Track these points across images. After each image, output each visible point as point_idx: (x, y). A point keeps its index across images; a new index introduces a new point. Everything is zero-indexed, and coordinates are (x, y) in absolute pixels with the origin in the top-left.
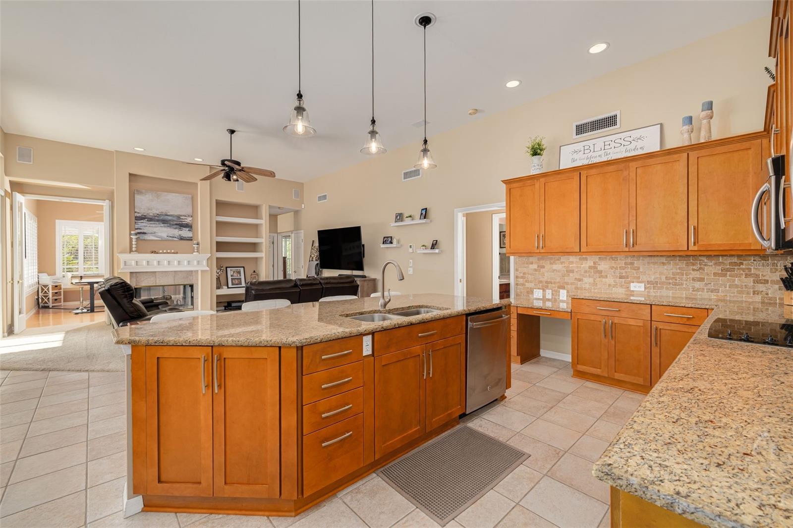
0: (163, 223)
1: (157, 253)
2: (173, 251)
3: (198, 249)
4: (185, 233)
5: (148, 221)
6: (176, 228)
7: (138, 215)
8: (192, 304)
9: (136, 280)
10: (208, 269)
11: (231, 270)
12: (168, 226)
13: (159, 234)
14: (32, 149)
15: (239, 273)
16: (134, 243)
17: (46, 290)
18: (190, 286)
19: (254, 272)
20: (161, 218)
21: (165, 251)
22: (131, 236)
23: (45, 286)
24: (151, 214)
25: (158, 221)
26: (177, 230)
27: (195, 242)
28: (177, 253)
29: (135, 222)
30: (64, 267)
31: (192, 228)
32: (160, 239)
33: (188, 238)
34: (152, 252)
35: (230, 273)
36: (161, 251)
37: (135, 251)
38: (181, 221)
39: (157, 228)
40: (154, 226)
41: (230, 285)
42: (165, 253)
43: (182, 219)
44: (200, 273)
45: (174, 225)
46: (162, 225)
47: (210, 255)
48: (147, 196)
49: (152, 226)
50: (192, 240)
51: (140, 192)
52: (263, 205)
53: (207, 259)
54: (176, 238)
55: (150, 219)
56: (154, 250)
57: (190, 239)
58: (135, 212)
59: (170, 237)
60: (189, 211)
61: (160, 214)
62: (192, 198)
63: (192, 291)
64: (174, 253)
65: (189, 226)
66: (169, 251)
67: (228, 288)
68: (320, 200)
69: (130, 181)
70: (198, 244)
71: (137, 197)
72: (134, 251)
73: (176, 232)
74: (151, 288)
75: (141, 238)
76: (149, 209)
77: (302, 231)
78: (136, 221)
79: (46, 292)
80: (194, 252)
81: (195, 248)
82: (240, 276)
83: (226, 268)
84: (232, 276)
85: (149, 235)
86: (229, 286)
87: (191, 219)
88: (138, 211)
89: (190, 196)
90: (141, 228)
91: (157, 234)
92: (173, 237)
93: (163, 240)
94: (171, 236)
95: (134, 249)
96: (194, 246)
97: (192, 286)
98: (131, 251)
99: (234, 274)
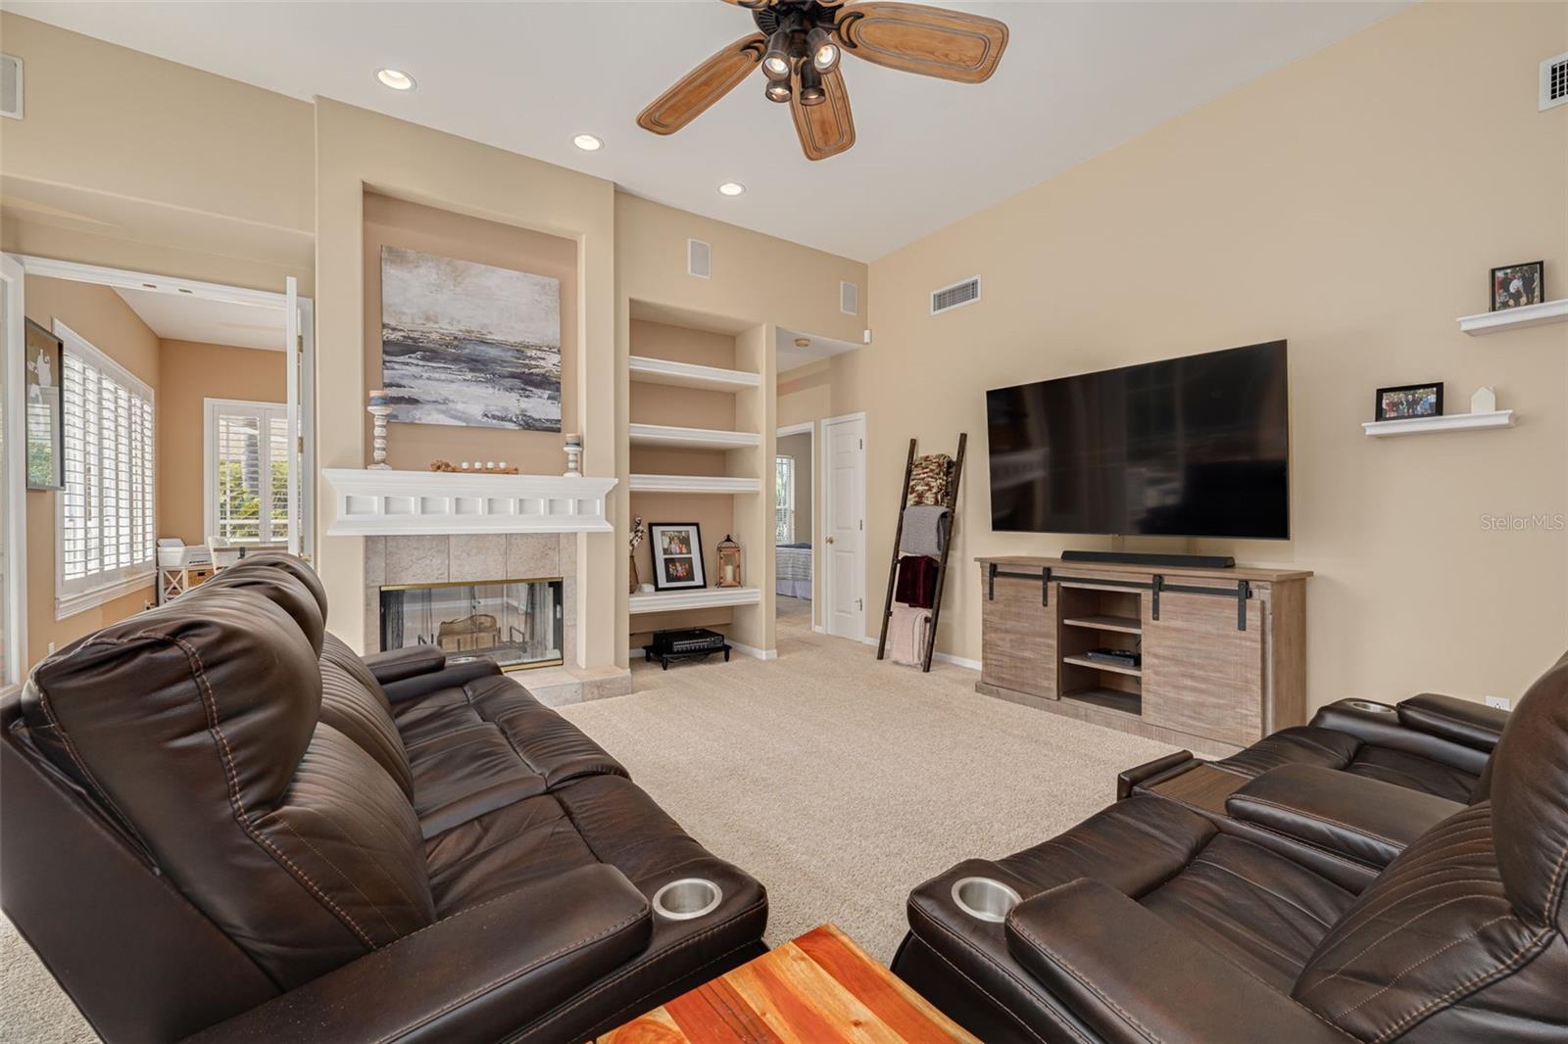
0: (472, 370)
1: (454, 471)
2: (502, 465)
3: (579, 459)
4: (539, 406)
5: (423, 359)
6: (511, 389)
7: (394, 336)
8: (559, 644)
9: (386, 564)
10: (609, 528)
11: (663, 533)
12: (488, 381)
13: (460, 407)
14: (19, 64)
15: (685, 541)
16: (378, 431)
17: (175, 583)
18: (551, 584)
19: (728, 539)
20: (467, 351)
21: (478, 465)
22: (370, 408)
23: (174, 573)
24: (434, 336)
25: (456, 360)
26: (514, 395)
27: (570, 436)
28: (516, 471)
29: (384, 362)
30: (223, 522)
31: (558, 390)
32: (464, 424)
33: (548, 424)
34: (439, 468)
35: (661, 542)
36: (465, 465)
37: (383, 461)
38: (525, 366)
39: (454, 386)
40: (443, 376)
41: (663, 583)
42: (478, 471)
43: (531, 358)
44: (582, 543)
45: (504, 377)
46: (469, 376)
47: (616, 481)
48: (422, 271)
49: (437, 375)
50: (558, 430)
51: (398, 257)
52: (760, 325)
53: (607, 496)
54: (511, 420)
55: (431, 351)
56: (445, 461)
57: (553, 428)
58: (384, 326)
59: (494, 417)
60: (551, 332)
61: (461, 335)
62: (561, 290)
63: (558, 600)
64: (505, 472)
65: (549, 384)
66: (490, 465)
67: (657, 589)
68: (939, 308)
69: (367, 215)
70: (578, 444)
71: (392, 274)
72: (378, 463)
73: (513, 403)
74: (433, 591)
75: (403, 418)
76: (428, 319)
77: (862, 415)
78: (387, 358)
79: (175, 588)
80: (568, 470)
81: (571, 457)
82: (690, 553)
83: (651, 526)
84: (665, 551)
85: (427, 407)
86: (660, 586)
87: (555, 359)
88: (393, 323)
89: (555, 282)
90: (403, 382)
91: (451, 405)
92: (502, 419)
93: (471, 427)
94: (497, 413)
95: (378, 455)
96: (566, 449)
97: (557, 586)
98: (368, 461)
99: (673, 546)
